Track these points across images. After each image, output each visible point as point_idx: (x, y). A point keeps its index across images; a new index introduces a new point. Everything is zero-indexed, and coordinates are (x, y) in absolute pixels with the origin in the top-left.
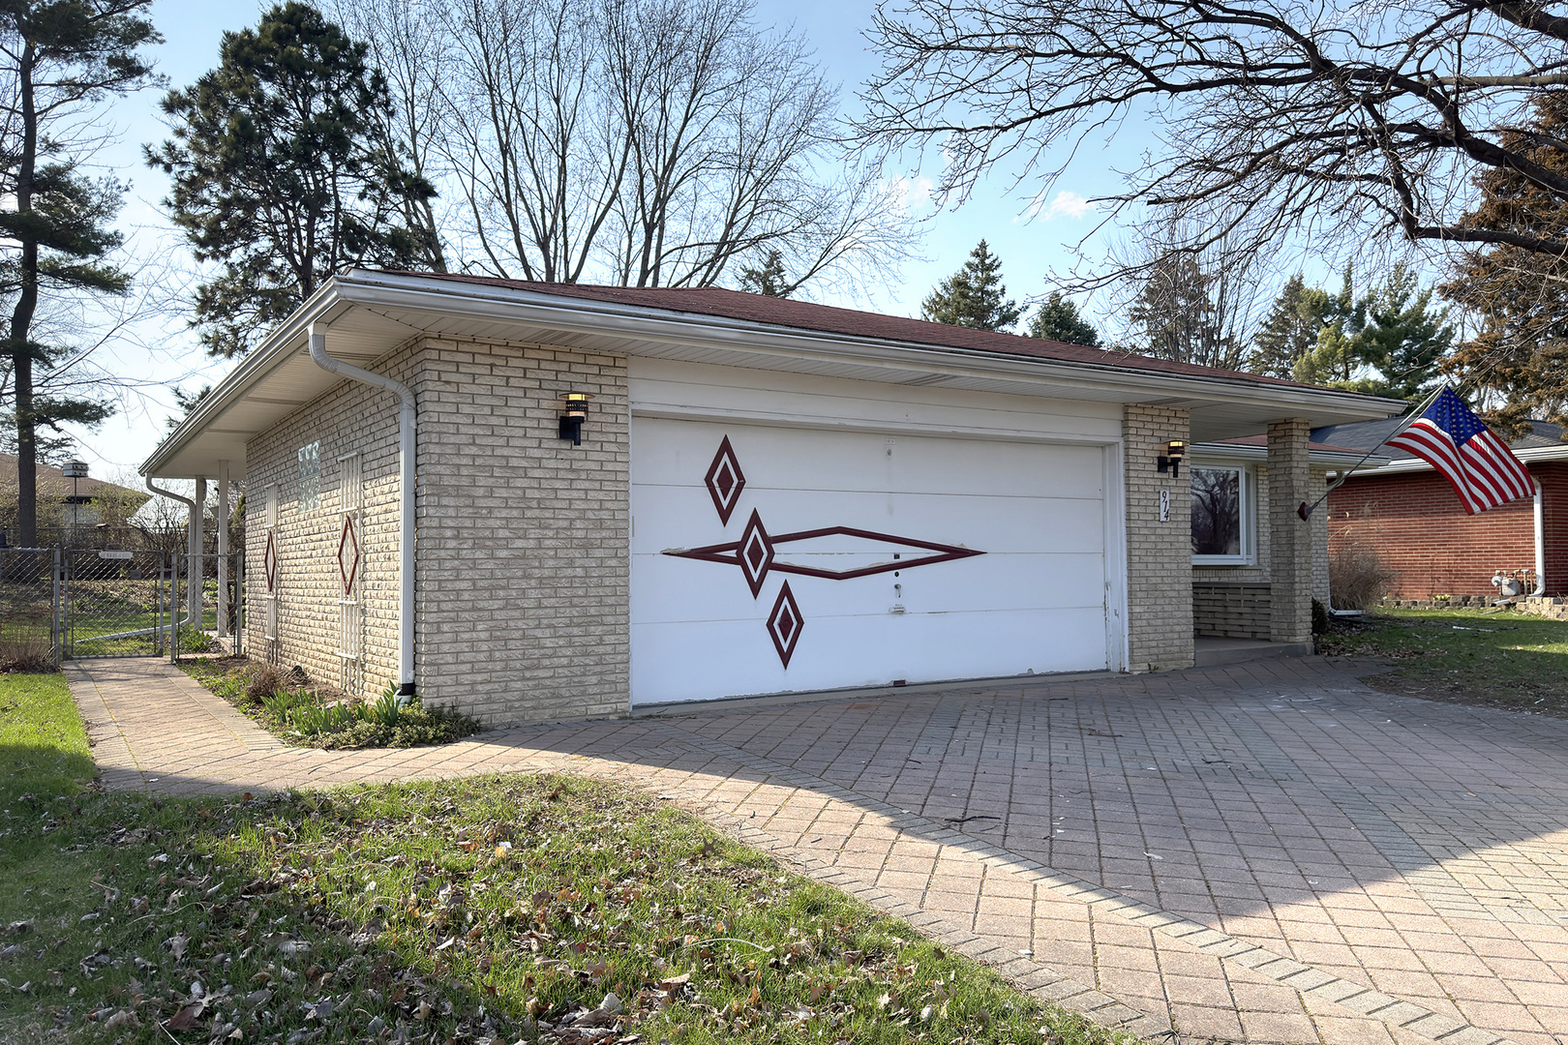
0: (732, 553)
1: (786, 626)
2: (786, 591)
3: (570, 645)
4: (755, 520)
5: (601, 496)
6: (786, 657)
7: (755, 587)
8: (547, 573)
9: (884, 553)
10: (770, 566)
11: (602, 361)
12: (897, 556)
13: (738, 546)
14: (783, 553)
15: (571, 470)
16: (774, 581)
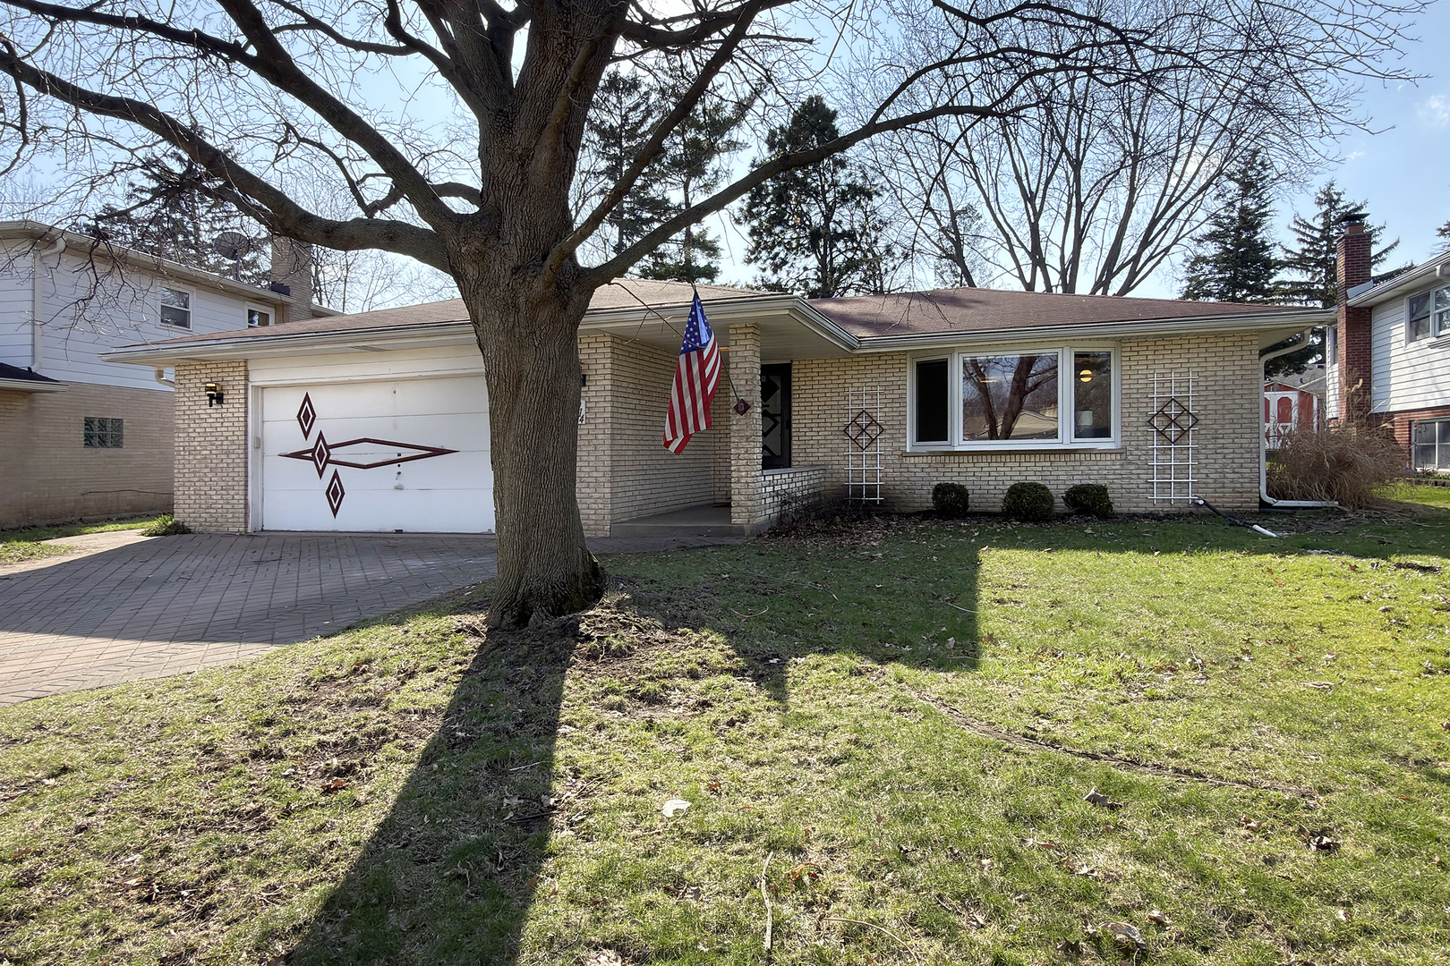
0: (310, 455)
1: (335, 494)
2: (336, 475)
3: (222, 499)
4: (321, 437)
5: (233, 429)
6: (335, 512)
7: (321, 473)
8: (213, 465)
9: (392, 453)
10: (328, 461)
11: (234, 365)
12: (399, 455)
13: (312, 451)
14: (336, 454)
15: (222, 418)
16: (330, 469)
